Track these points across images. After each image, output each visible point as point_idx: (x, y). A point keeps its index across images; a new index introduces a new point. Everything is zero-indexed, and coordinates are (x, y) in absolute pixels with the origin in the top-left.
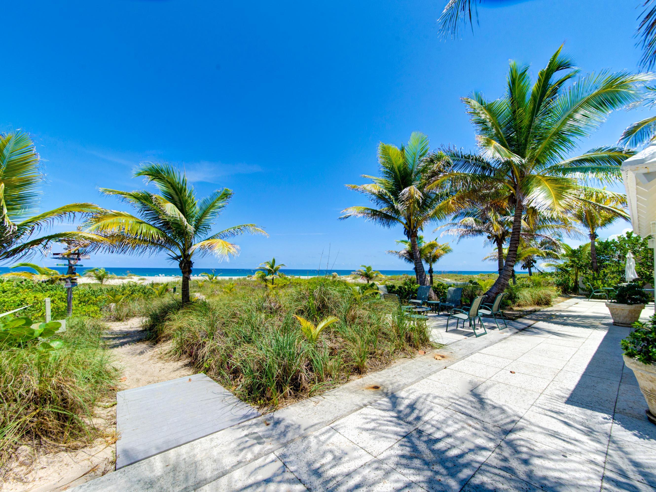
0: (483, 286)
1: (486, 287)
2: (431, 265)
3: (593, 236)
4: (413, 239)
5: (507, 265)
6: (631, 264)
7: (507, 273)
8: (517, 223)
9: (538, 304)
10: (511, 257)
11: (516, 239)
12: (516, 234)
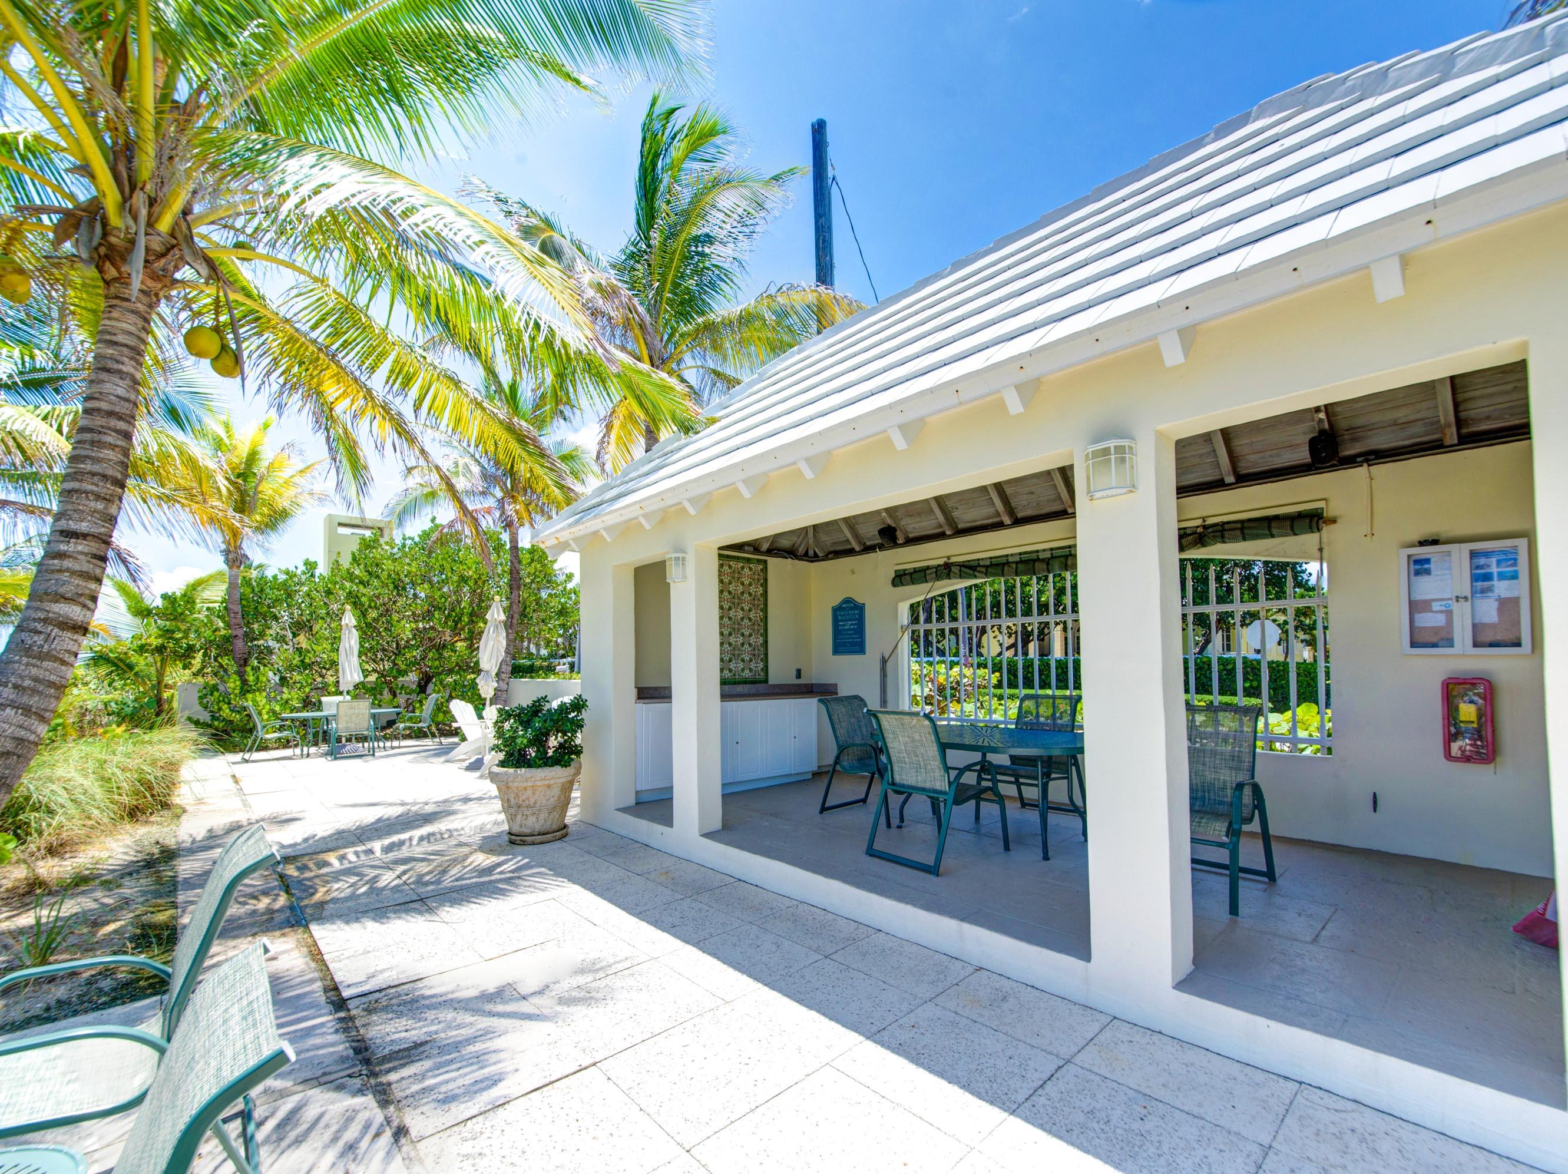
3: (235, 558)
5: (45, 621)
6: (353, 642)
7: (47, 670)
8: (121, 383)
9: (134, 813)
10: (73, 573)
11: (110, 472)
12: (113, 447)
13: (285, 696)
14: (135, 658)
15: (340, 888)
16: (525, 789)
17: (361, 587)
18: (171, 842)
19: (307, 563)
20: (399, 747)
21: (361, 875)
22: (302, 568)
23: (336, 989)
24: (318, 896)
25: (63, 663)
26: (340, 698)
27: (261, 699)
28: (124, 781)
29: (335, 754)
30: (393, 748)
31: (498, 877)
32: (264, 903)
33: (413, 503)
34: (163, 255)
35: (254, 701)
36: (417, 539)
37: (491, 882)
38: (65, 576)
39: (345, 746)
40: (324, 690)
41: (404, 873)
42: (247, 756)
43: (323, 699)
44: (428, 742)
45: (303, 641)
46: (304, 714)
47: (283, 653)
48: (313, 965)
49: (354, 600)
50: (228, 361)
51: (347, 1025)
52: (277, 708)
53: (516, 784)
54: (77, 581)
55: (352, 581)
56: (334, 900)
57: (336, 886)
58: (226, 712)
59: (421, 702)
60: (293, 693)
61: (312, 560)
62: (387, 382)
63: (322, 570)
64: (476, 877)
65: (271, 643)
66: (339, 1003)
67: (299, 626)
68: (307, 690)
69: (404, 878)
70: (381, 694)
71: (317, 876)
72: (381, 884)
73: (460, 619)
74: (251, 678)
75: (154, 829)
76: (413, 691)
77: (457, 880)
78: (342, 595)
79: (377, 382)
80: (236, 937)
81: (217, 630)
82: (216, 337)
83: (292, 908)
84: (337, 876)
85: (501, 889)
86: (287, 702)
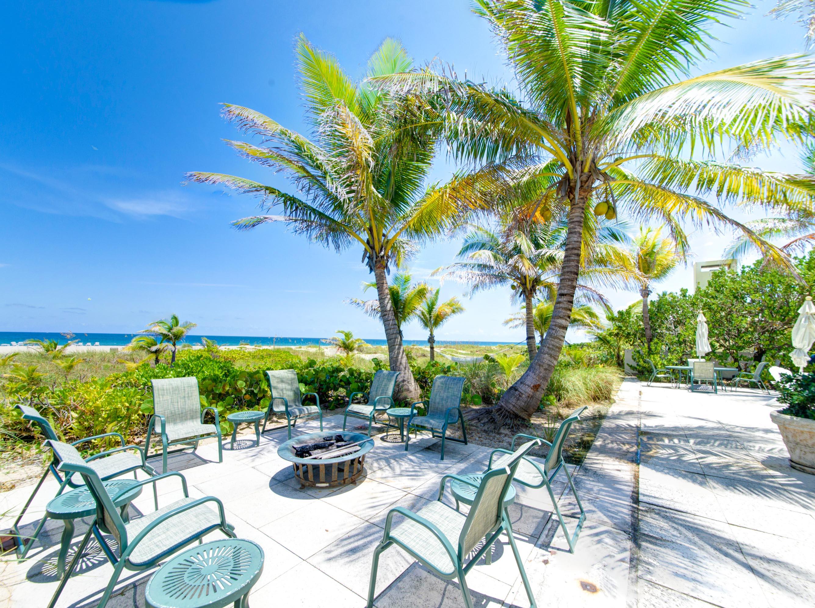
0: (505, 366)
1: (510, 367)
2: (431, 331)
3: (646, 292)
4: (378, 271)
5: (555, 325)
6: (704, 330)
7: (555, 342)
8: (575, 236)
9: (595, 399)
10: (563, 308)
11: (573, 270)
12: (573, 260)
13: (669, 357)
14: (609, 338)
15: (663, 453)
16: (802, 432)
17: (712, 299)
18: (603, 413)
19: (682, 290)
20: (736, 391)
21: (676, 451)
22: (679, 293)
23: (638, 493)
24: (651, 453)
25: (560, 340)
26: (697, 360)
27: (657, 358)
28: (591, 385)
29: (693, 389)
30: (731, 391)
31: (767, 483)
32: (625, 447)
33: (743, 246)
34: (587, 181)
35: (654, 358)
36: (752, 267)
37: (759, 484)
38: (560, 310)
39: (700, 386)
40: (690, 355)
41: (701, 458)
42: (649, 383)
43: (689, 360)
44: (760, 392)
45: (680, 329)
46: (679, 367)
47: (669, 336)
48: (633, 480)
49: (708, 307)
50: (611, 212)
51: (635, 512)
52: (665, 363)
53: (791, 427)
54: (564, 311)
55: (707, 297)
56: (657, 458)
57: (661, 451)
58: (641, 363)
59: (755, 366)
60: (673, 356)
61: (685, 288)
62: (697, 189)
63: (691, 292)
64: (749, 477)
65: (664, 331)
66: (636, 500)
67: (678, 323)
68: (681, 355)
69: (700, 460)
70: (726, 360)
71: (655, 444)
72: (685, 459)
73: (787, 314)
74: (653, 348)
75: (601, 406)
76: (750, 359)
77: (734, 473)
78: (701, 305)
79: (692, 191)
80: (610, 457)
81: (640, 325)
82: (606, 204)
83: (637, 453)
84: (664, 447)
85: (765, 491)
86: (670, 360)
